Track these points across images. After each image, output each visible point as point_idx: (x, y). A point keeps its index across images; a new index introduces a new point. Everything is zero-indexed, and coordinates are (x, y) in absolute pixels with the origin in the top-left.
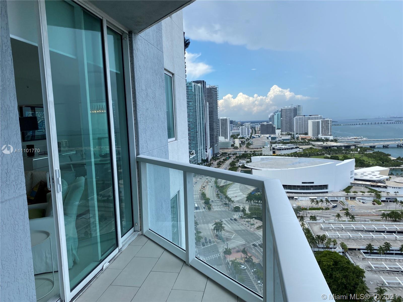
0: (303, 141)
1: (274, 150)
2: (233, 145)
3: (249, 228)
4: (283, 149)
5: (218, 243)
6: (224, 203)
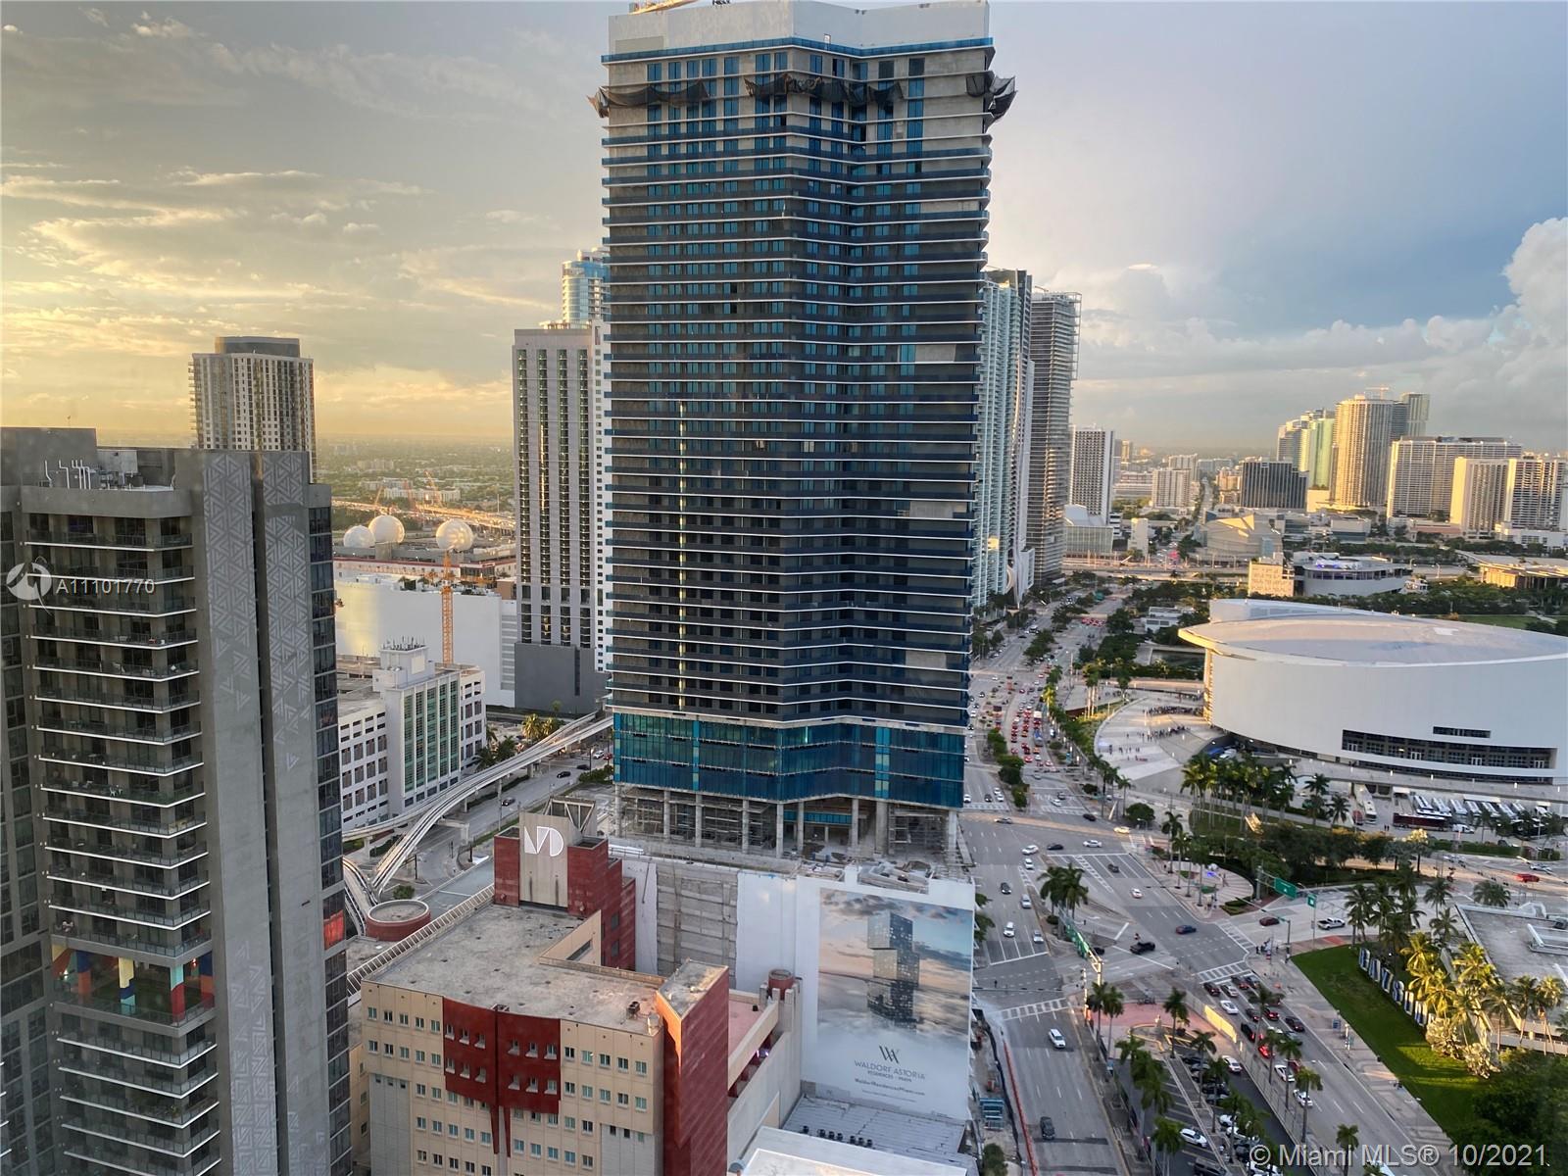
0: (1425, 545)
1: (1300, 578)
2: (1119, 545)
3: (1190, 903)
4: (1339, 577)
5: (1057, 953)
6: (1085, 783)
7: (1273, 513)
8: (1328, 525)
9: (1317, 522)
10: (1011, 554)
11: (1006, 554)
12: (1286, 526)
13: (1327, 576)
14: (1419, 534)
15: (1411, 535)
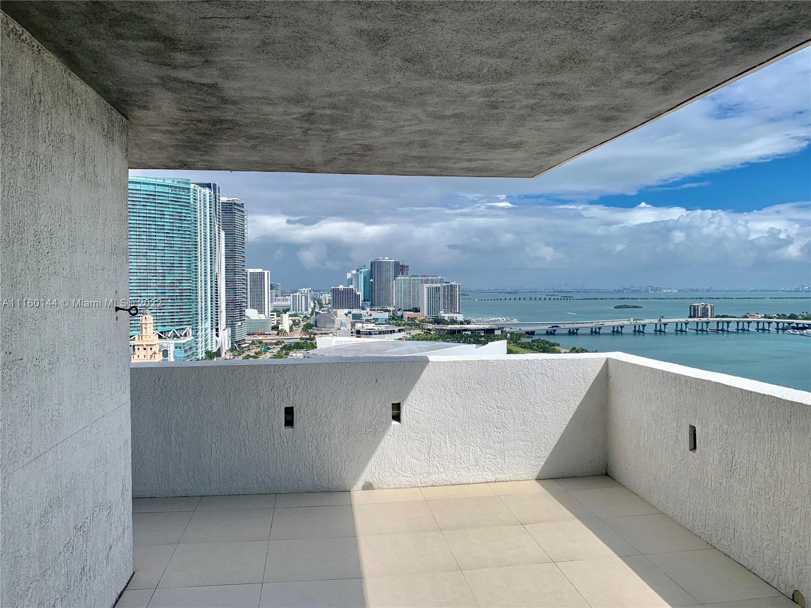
0: (410, 322)
1: (358, 335)
2: (275, 328)
7: (346, 311)
8: (371, 315)
9: (366, 314)
10: (217, 330)
11: (214, 330)
12: (352, 317)
13: (370, 334)
14: (408, 318)
15: (405, 319)
